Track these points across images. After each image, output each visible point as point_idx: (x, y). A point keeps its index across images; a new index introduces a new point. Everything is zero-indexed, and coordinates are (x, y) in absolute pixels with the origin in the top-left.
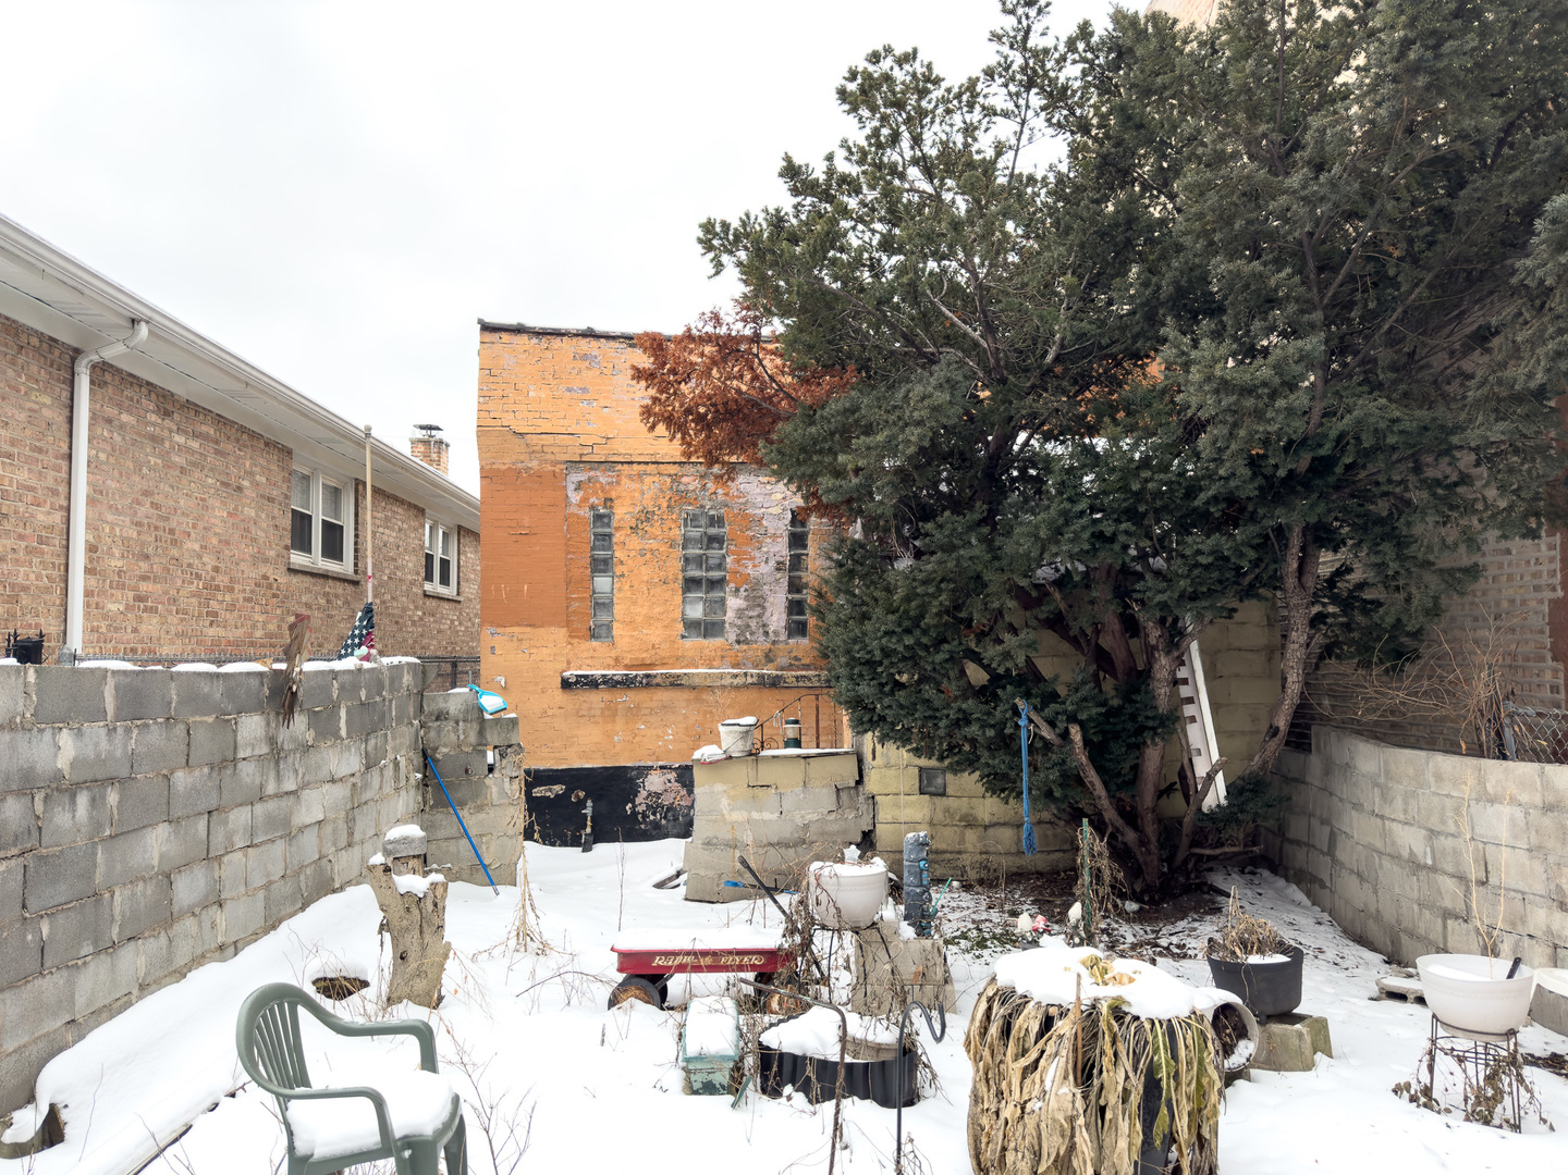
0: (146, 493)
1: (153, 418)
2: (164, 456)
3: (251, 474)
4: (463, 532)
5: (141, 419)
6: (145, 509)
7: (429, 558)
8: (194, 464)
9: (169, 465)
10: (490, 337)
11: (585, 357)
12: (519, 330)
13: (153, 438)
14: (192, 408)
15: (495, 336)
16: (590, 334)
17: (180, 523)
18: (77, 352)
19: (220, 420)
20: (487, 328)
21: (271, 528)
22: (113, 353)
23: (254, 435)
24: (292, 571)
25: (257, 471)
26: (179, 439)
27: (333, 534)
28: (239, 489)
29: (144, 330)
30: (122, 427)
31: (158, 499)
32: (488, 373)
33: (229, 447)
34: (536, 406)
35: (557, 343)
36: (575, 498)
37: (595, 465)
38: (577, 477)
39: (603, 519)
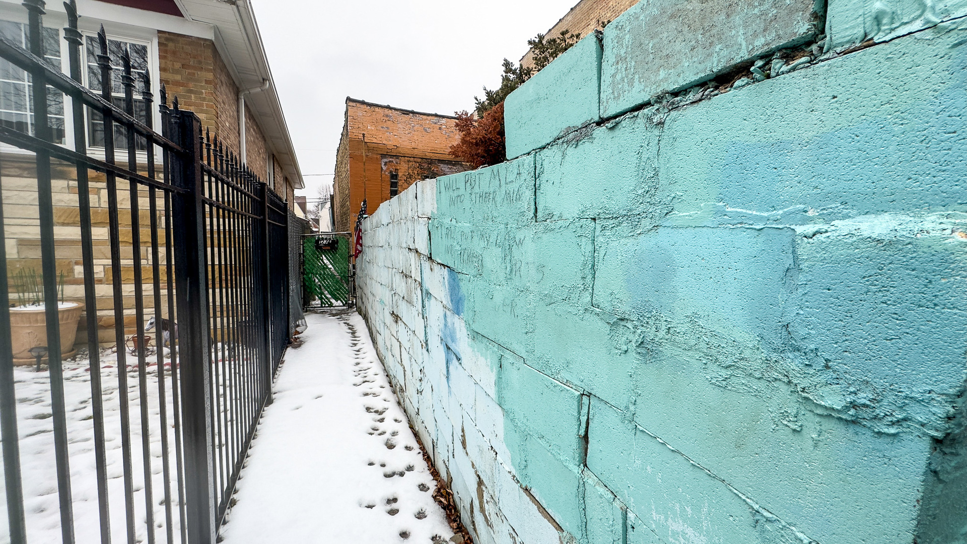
2: (250, 137)
8: (254, 141)
10: (349, 103)
12: (363, 103)
14: (253, 118)
15: (351, 103)
18: (238, 89)
19: (257, 125)
23: (261, 132)
29: (268, 84)
32: (352, 118)
33: (258, 136)
34: (371, 132)
35: (377, 109)
36: (384, 168)
37: (392, 156)
38: (385, 160)
39: (394, 176)
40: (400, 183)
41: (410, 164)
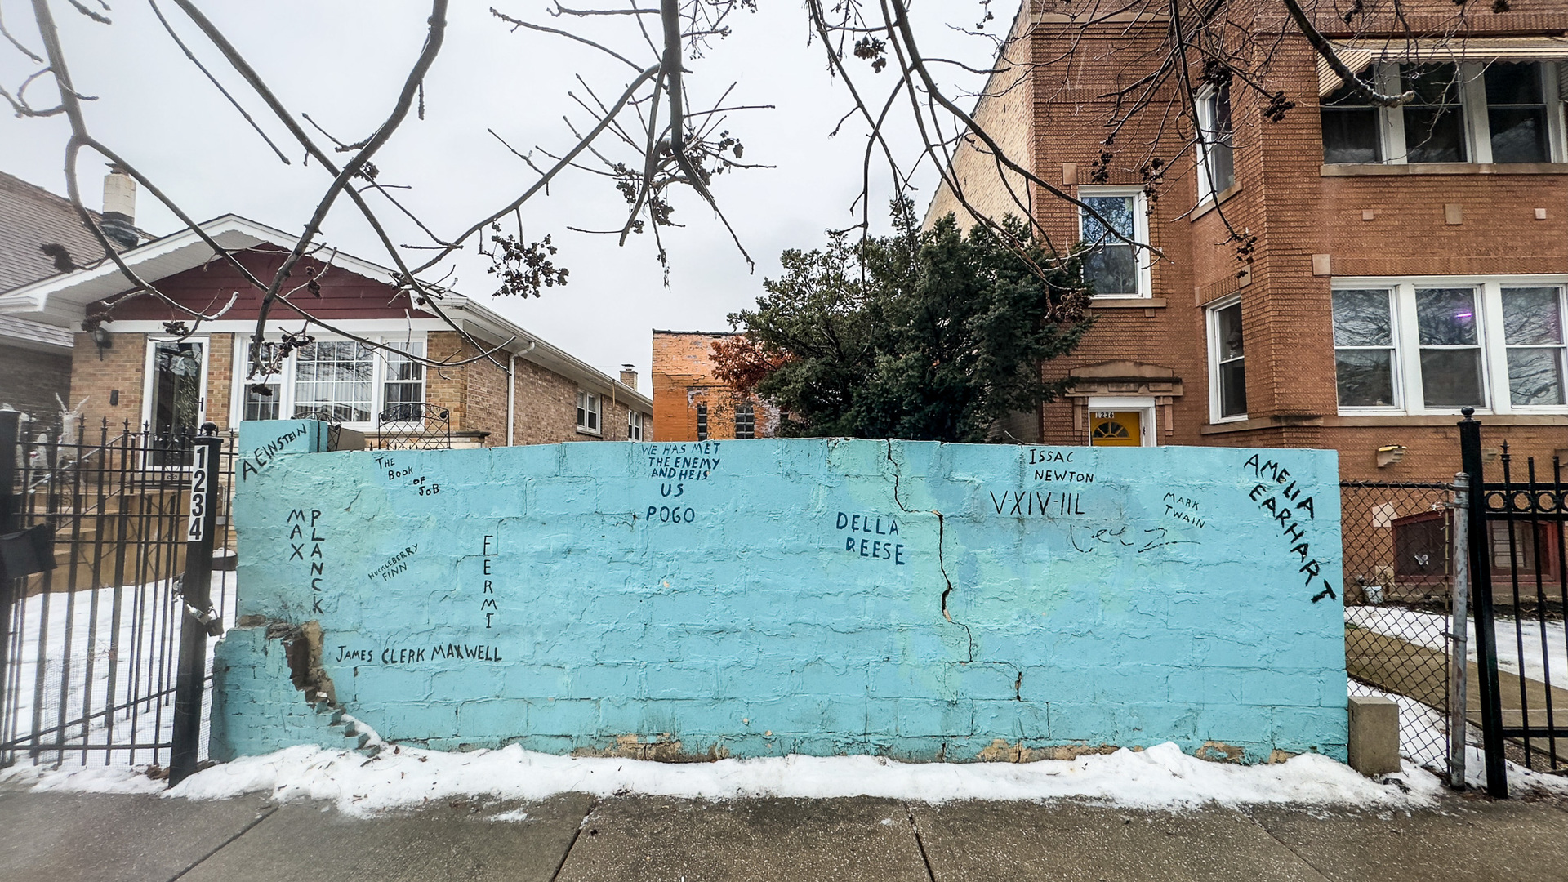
0: (530, 404)
1: (532, 375)
2: (535, 389)
3: (563, 394)
4: (644, 415)
5: (528, 375)
6: (530, 410)
7: (630, 427)
8: (544, 391)
9: (537, 392)
10: (657, 336)
11: (695, 343)
12: (669, 333)
13: (532, 383)
14: (544, 370)
15: (659, 336)
16: (698, 333)
17: (541, 415)
18: (511, 353)
19: (554, 374)
20: (655, 332)
21: (570, 415)
22: (522, 353)
23: (564, 378)
24: (578, 433)
25: (565, 392)
26: (540, 382)
27: (592, 417)
28: (560, 400)
29: (533, 344)
30: (523, 379)
31: (533, 406)
32: (656, 351)
33: (556, 384)
34: (675, 364)
35: (684, 337)
36: (691, 402)
37: (699, 388)
38: (691, 393)
39: (702, 410)
40: (709, 417)
41: (721, 394)
